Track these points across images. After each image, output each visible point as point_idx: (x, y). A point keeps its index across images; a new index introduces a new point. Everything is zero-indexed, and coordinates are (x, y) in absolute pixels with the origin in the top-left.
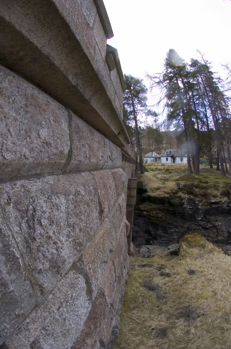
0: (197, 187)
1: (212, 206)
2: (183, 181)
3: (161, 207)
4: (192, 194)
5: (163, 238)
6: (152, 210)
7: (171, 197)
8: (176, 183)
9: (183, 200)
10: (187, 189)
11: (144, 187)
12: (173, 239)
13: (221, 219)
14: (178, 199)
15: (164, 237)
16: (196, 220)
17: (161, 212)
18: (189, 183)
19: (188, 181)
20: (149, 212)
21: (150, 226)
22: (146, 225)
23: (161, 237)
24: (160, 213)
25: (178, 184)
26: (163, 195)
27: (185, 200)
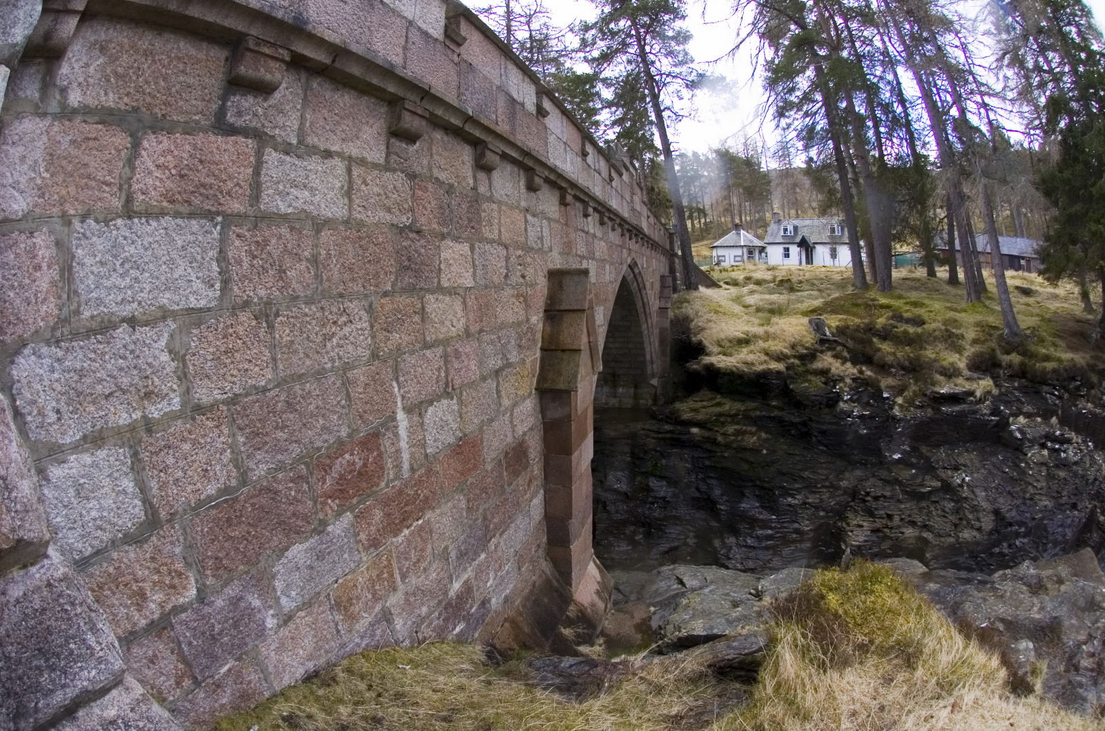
0: (885, 335)
1: (939, 410)
2: (837, 313)
3: (755, 409)
4: (869, 361)
5: (762, 528)
6: (722, 420)
7: (791, 372)
8: (810, 322)
9: (835, 382)
10: (850, 343)
11: (695, 335)
12: (797, 531)
13: (971, 460)
14: (818, 381)
15: (765, 525)
16: (882, 462)
17: (754, 429)
18: (857, 321)
19: (855, 315)
20: (710, 430)
21: (714, 482)
22: (700, 476)
23: (753, 522)
24: (753, 434)
25: (817, 324)
26: (761, 363)
27: (845, 384)
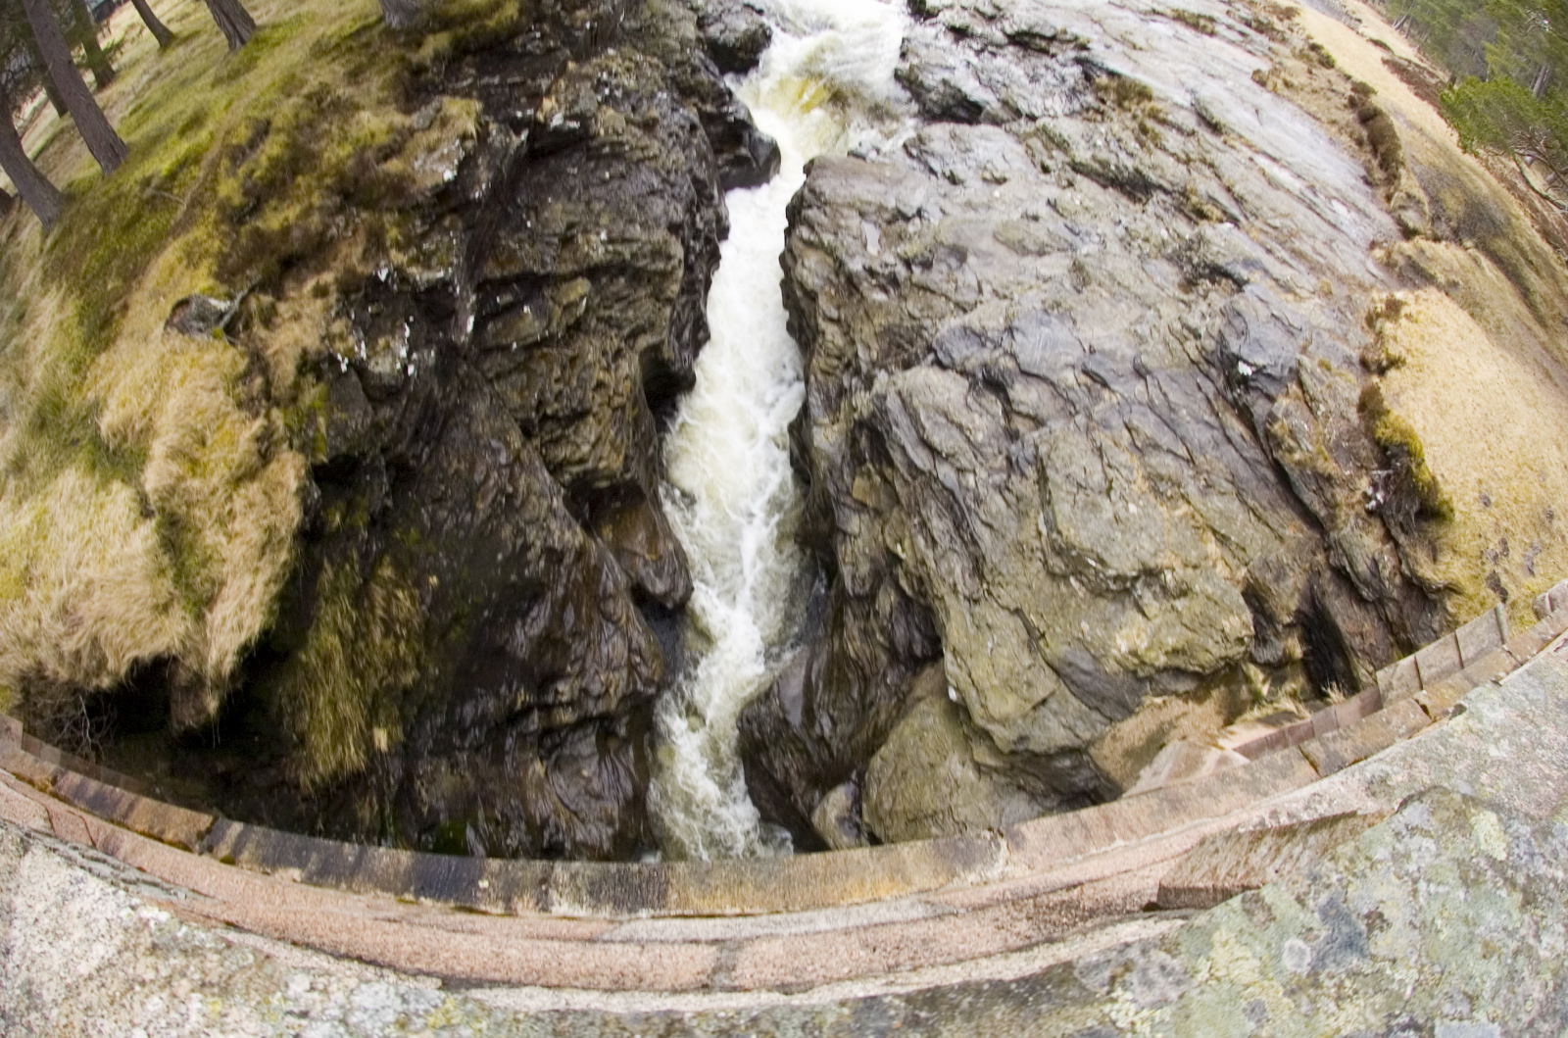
0: (259, 199)
27: (342, 337)
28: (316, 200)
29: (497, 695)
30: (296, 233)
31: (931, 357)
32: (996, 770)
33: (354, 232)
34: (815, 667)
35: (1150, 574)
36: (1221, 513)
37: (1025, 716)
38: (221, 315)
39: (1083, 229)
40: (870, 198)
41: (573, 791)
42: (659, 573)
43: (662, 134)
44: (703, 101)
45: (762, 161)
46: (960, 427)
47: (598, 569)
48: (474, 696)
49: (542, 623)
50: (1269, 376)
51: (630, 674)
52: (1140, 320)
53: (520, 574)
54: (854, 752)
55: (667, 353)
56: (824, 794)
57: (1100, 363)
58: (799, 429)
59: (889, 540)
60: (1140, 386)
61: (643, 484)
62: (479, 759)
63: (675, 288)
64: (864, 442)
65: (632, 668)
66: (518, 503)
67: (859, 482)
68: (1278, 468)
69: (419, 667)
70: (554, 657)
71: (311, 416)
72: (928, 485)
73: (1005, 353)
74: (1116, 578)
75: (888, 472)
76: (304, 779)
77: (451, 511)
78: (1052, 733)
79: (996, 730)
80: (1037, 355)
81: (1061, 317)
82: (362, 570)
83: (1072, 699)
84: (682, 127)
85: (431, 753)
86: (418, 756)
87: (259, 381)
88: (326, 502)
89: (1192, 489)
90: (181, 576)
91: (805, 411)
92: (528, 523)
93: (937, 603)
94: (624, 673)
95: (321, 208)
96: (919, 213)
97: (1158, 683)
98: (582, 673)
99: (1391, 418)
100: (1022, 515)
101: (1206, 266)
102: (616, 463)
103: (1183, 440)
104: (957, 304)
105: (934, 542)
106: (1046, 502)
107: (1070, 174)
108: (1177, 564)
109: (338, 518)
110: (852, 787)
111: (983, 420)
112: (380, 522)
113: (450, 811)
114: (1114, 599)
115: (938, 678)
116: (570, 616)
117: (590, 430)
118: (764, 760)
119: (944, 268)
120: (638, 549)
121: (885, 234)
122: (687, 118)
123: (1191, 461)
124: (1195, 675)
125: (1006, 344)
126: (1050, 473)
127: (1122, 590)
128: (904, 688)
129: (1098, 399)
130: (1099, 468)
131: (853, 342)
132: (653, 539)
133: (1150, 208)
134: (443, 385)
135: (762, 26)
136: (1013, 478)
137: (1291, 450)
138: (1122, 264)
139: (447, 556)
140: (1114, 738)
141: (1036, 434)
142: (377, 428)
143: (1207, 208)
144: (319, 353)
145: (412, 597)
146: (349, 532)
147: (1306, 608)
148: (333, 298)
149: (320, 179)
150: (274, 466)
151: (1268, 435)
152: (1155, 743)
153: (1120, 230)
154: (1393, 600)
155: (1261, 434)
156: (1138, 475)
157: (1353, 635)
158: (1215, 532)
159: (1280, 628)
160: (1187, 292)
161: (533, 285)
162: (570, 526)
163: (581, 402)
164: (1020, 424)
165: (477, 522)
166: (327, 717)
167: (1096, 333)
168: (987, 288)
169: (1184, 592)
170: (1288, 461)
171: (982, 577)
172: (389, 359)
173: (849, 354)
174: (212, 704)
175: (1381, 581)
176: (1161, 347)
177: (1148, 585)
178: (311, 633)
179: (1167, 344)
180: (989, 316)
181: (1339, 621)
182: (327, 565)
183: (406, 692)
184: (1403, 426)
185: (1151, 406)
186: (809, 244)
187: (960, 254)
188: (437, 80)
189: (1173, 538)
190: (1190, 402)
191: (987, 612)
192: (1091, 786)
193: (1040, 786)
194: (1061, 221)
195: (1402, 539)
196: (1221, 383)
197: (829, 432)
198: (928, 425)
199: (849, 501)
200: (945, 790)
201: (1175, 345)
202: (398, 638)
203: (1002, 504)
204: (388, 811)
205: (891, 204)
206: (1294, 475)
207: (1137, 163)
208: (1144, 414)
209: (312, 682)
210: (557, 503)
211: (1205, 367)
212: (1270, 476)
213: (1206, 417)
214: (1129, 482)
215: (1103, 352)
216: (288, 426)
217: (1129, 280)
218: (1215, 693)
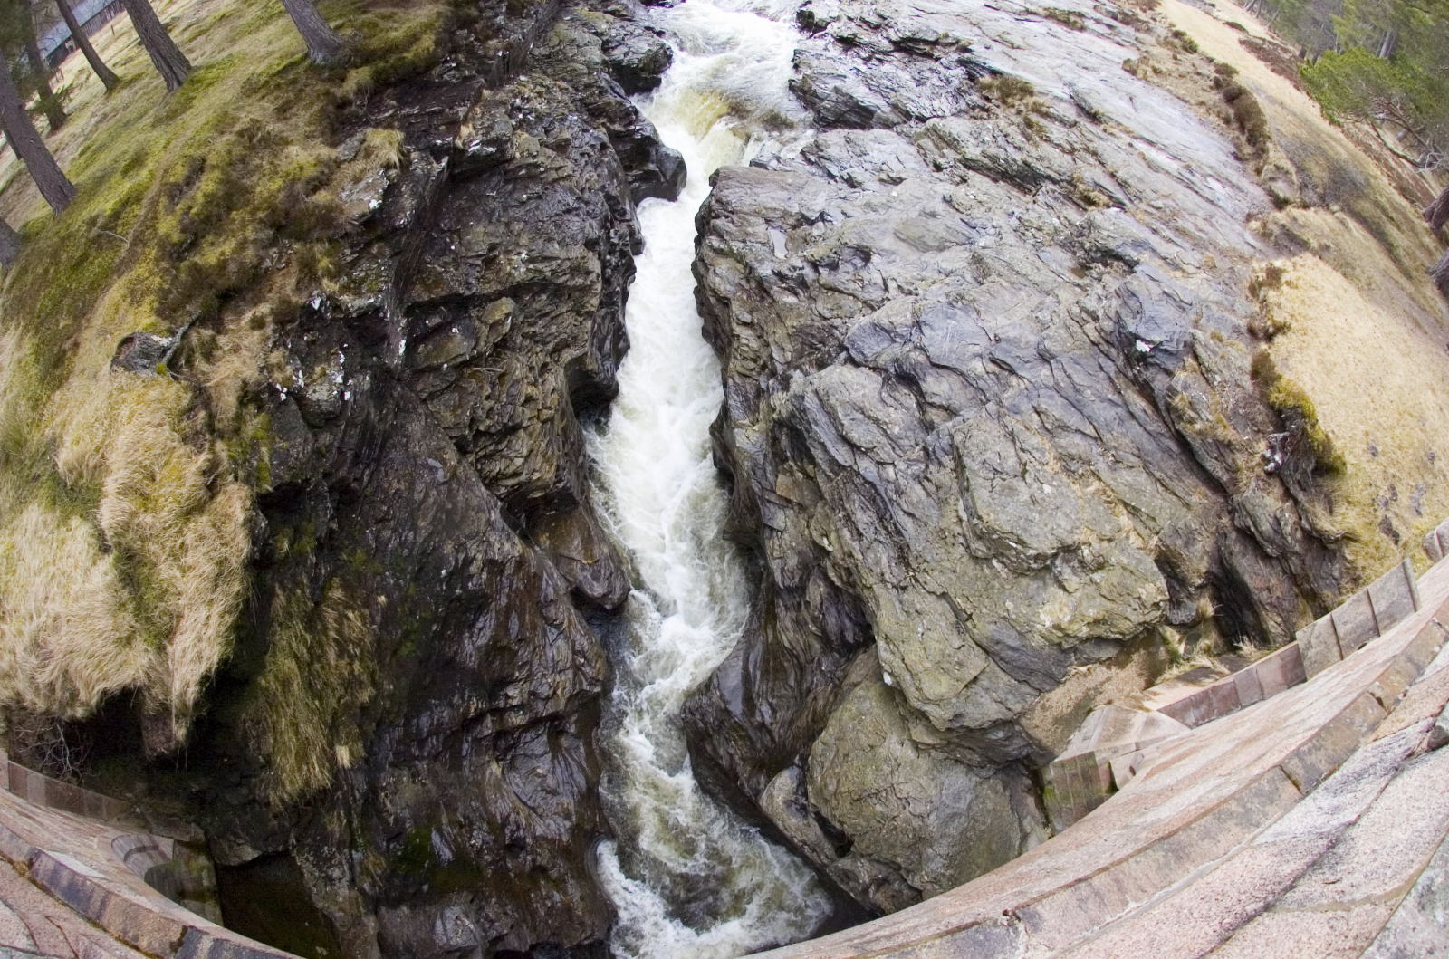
0: (195, 237)
9: (269, 386)
27: (280, 367)
28: (250, 234)
29: (451, 705)
30: (232, 267)
31: (843, 355)
32: (933, 747)
33: (288, 263)
34: (752, 658)
35: (1068, 550)
36: (1131, 486)
37: (958, 695)
38: (165, 350)
39: (979, 222)
40: (774, 205)
41: (530, 788)
42: (596, 578)
43: (575, 154)
44: (612, 122)
45: (669, 175)
46: (877, 421)
47: (538, 577)
48: (429, 708)
49: (488, 632)
50: (1166, 351)
51: (575, 675)
52: (1040, 307)
53: (464, 588)
54: (796, 737)
55: (591, 365)
56: (769, 778)
57: (1007, 352)
58: (721, 429)
59: (815, 534)
60: (1045, 371)
61: (575, 492)
62: (438, 767)
63: (595, 301)
64: (784, 441)
65: (577, 669)
66: (457, 518)
67: (781, 478)
68: (1180, 439)
69: (374, 684)
70: (502, 664)
71: (254, 445)
72: (849, 480)
73: (915, 347)
74: (1037, 558)
75: (810, 468)
76: (273, 797)
77: (394, 531)
78: (984, 709)
79: (932, 710)
80: (946, 347)
81: (965, 309)
82: (313, 593)
83: (1002, 674)
84: (593, 146)
85: (393, 765)
86: (381, 770)
87: (202, 414)
88: (273, 531)
89: (1101, 466)
90: (141, 609)
91: (725, 412)
92: (469, 537)
93: (866, 592)
94: (570, 674)
95: (255, 241)
96: (822, 217)
97: (1082, 652)
98: (529, 678)
99: (1283, 382)
100: (942, 503)
101: (1098, 250)
102: (549, 474)
103: (1089, 419)
104: (864, 302)
105: (860, 535)
106: (965, 489)
107: (962, 171)
108: (1093, 539)
109: (286, 546)
110: (796, 771)
111: (899, 413)
112: (327, 546)
113: (415, 818)
114: (1035, 578)
115: (871, 662)
116: (514, 624)
117: (522, 443)
118: (709, 748)
119: (850, 268)
120: (574, 555)
121: (791, 239)
122: (597, 138)
123: (1098, 438)
124: (1117, 641)
125: (915, 338)
126: (966, 460)
127: (1043, 568)
128: (839, 674)
129: (1008, 385)
130: (1013, 453)
131: (767, 345)
132: (588, 542)
133: (1040, 198)
134: (379, 408)
135: (662, 46)
136: (932, 467)
137: (1191, 421)
138: (1019, 254)
139: (393, 575)
140: (1043, 707)
141: (950, 424)
142: (318, 454)
143: (1094, 194)
144: (259, 384)
145: (362, 617)
146: (297, 558)
147: (1215, 569)
148: (270, 329)
149: (253, 213)
150: (220, 498)
151: (1169, 408)
152: (1083, 709)
153: (1014, 222)
154: (1296, 554)
155: (1163, 408)
156: (1050, 457)
157: (1260, 590)
158: (1126, 505)
159: (1192, 589)
160: (1081, 277)
161: (460, 306)
162: (508, 539)
163: (511, 417)
164: (934, 415)
165: (420, 540)
166: (290, 738)
167: (999, 322)
168: (892, 285)
169: (1101, 566)
170: (1190, 431)
171: (908, 565)
172: (326, 387)
173: (764, 356)
174: (180, 731)
175: (1283, 537)
176: (1061, 331)
177: (1067, 561)
178: (268, 658)
179: (1068, 328)
180: (897, 312)
181: (1247, 578)
182: (279, 592)
183: (364, 708)
184: (1295, 389)
185: (1057, 388)
186: (719, 252)
187: (865, 254)
188: (361, 112)
189: (1086, 515)
190: (1094, 382)
191: (914, 598)
192: (1024, 753)
193: (976, 758)
194: (958, 216)
195: (1301, 496)
196: (1121, 361)
197: (750, 432)
198: (846, 422)
199: (773, 498)
200: (887, 769)
201: (1076, 328)
202: (352, 658)
203: (922, 493)
204: (355, 823)
205: (795, 209)
206: (1196, 444)
207: (1025, 156)
208: (1051, 397)
209: (272, 704)
210: (495, 516)
211: (1105, 347)
212: (1174, 447)
213: (1110, 396)
214: (1041, 463)
215: (1008, 341)
216: (231, 457)
217: (1026, 269)
218: (1135, 657)
